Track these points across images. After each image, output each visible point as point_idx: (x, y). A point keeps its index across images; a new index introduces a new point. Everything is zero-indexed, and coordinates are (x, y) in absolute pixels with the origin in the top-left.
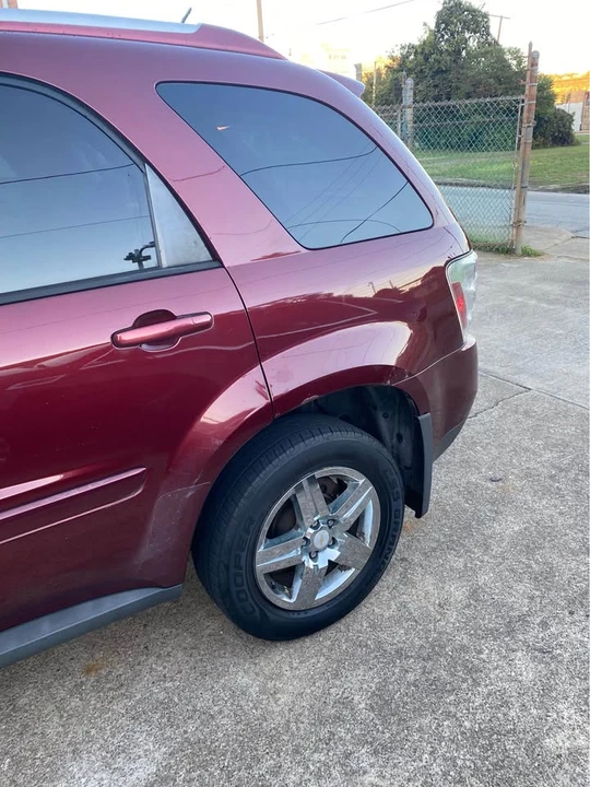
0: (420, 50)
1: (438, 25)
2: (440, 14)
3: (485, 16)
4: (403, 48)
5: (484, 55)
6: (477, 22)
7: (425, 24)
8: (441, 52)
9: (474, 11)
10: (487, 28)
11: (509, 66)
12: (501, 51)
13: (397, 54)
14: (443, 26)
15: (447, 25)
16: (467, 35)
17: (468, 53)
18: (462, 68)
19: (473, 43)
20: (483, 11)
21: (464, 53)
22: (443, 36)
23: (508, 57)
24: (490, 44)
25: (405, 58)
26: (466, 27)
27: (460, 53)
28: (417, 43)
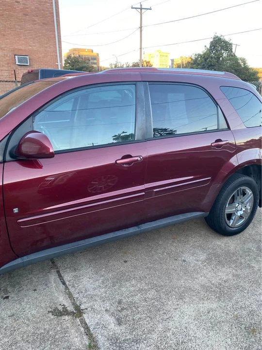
0: (203, 56)
1: (211, 47)
2: (212, 43)
3: (231, 44)
4: (196, 55)
5: (230, 60)
6: (227, 46)
7: (205, 46)
8: (212, 58)
9: (226, 42)
10: (231, 49)
11: (240, 65)
12: (237, 59)
13: (193, 58)
14: (213, 47)
15: (215, 47)
16: (223, 52)
17: (223, 59)
18: (221, 65)
19: (225, 55)
20: (230, 42)
21: (221, 59)
22: (213, 51)
23: (240, 61)
24: (232, 56)
25: (196, 59)
26: (222, 48)
27: (219, 58)
28: (202, 53)
